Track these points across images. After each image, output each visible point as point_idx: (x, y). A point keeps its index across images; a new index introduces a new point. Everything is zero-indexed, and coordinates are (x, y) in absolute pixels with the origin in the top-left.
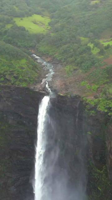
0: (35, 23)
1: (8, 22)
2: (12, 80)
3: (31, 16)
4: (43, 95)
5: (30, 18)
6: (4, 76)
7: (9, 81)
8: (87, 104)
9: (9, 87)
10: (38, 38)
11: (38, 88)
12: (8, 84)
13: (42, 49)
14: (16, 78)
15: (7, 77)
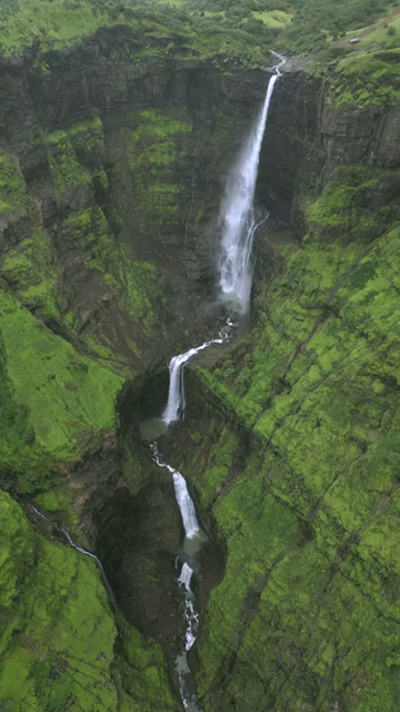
0: (276, 18)
1: (246, 15)
2: (245, 62)
3: (272, 10)
4: (272, 74)
5: (271, 13)
6: (238, 59)
7: (242, 64)
8: (307, 75)
9: (241, 71)
10: (276, 32)
11: (269, 69)
12: (241, 67)
13: (278, 43)
14: (249, 60)
15: (241, 60)
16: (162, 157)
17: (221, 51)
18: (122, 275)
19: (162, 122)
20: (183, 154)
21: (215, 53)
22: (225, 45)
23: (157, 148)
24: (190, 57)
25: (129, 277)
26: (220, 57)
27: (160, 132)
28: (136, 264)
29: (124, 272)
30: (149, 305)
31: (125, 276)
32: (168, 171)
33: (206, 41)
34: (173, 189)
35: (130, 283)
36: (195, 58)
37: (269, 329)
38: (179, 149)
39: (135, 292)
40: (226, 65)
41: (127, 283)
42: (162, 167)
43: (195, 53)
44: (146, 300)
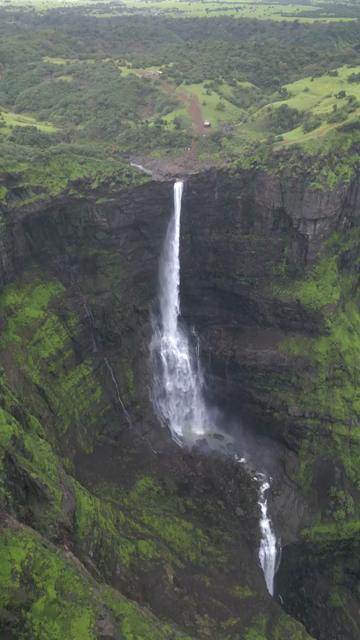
4: (173, 182)
6: (114, 178)
8: (229, 170)
9: (125, 191)
14: (129, 176)
15: (118, 179)
16: (53, 341)
17: (75, 176)
18: (138, 526)
19: (27, 299)
20: (73, 322)
21: (66, 181)
22: (79, 167)
23: (43, 334)
24: (33, 198)
25: (147, 519)
26: (78, 184)
27: (33, 312)
28: (134, 495)
29: (136, 520)
30: (190, 526)
31: (142, 524)
32: (67, 354)
33: (48, 170)
34: (85, 370)
35: (156, 524)
36: (42, 196)
37: (343, 430)
38: (64, 318)
39: (170, 529)
40: (97, 191)
41: (151, 529)
42: (60, 352)
43: (38, 190)
44: (184, 524)
